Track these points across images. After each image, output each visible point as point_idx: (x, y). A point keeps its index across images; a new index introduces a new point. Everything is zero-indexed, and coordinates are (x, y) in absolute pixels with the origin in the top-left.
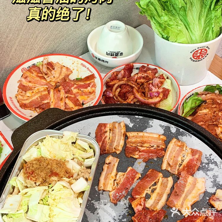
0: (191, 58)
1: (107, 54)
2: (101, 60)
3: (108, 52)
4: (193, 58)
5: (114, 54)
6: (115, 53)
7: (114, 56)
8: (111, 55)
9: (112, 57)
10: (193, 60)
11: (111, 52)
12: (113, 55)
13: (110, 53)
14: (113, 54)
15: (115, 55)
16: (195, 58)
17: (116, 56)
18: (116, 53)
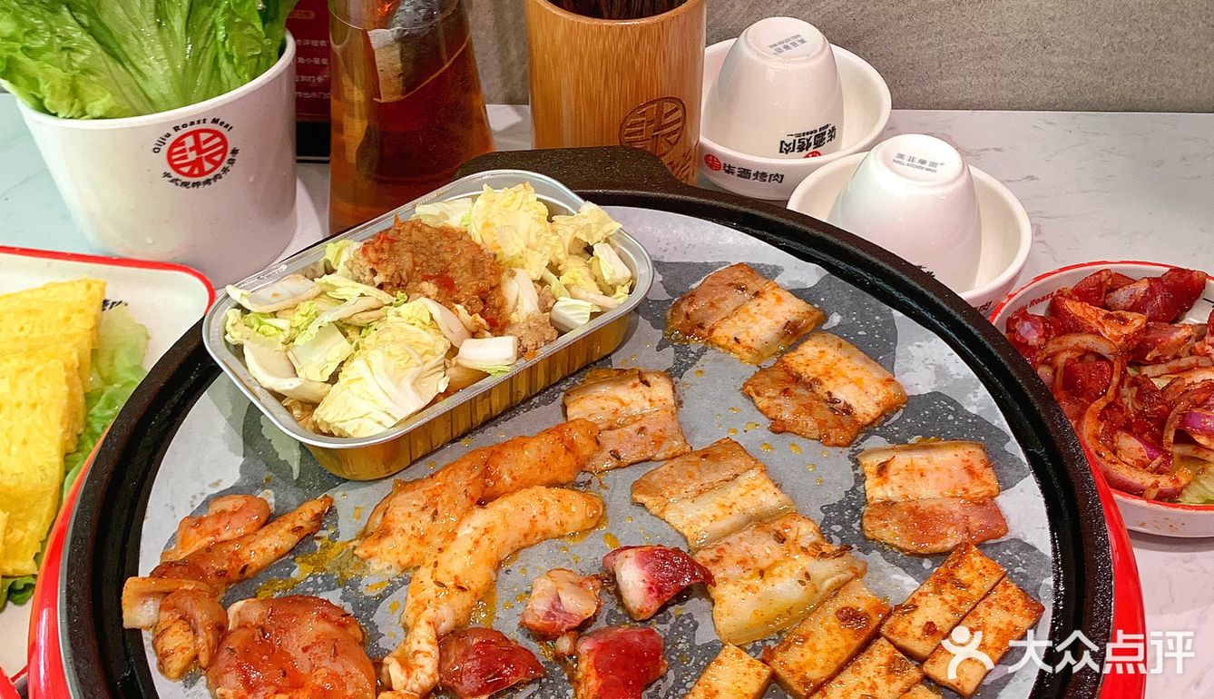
0: (167, 175)
1: (785, 148)
2: (753, 172)
3: (789, 140)
4: (175, 175)
5: (812, 141)
6: (814, 135)
7: (811, 150)
8: (801, 149)
9: (805, 152)
10: (179, 183)
11: (798, 135)
12: (809, 145)
13: (797, 139)
14: (808, 140)
15: (813, 146)
16: (186, 170)
17: (818, 144)
18: (818, 133)
